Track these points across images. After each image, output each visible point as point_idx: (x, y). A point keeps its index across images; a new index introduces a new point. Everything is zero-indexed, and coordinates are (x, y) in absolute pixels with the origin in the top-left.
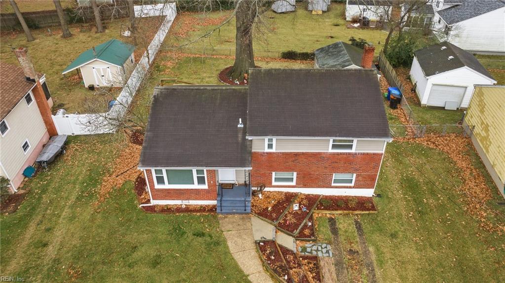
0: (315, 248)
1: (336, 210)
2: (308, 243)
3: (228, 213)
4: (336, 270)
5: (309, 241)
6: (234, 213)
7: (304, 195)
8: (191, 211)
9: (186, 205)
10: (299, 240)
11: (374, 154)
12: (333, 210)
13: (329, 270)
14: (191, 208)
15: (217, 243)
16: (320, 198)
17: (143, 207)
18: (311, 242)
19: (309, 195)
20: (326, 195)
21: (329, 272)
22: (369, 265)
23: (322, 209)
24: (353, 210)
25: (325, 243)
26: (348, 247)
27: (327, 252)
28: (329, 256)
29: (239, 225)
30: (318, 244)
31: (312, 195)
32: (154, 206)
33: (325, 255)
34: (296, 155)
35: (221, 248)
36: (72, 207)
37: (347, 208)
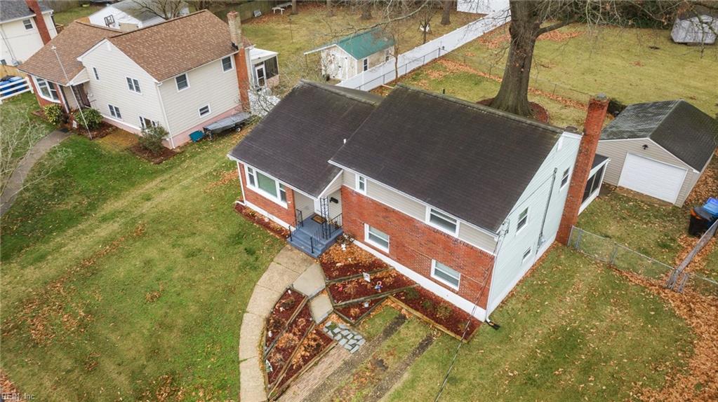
0: (345, 333)
1: (417, 310)
2: (345, 324)
3: (296, 248)
4: (340, 367)
5: (347, 322)
6: (302, 251)
7: (397, 272)
8: (269, 228)
9: (270, 220)
10: (337, 314)
11: (481, 252)
12: (412, 307)
13: (332, 363)
14: (272, 225)
15: (255, 269)
16: (412, 287)
17: (238, 204)
18: (348, 325)
19: (403, 276)
20: (425, 287)
21: (329, 364)
22: (382, 389)
23: (402, 300)
24: (437, 322)
25: (362, 335)
26: (382, 356)
27: (353, 346)
28: (350, 351)
29: (294, 263)
30: (353, 332)
31: (407, 278)
32: (245, 208)
33: (347, 346)
34: (387, 209)
35: (253, 274)
36: (195, 179)
37: (432, 316)
